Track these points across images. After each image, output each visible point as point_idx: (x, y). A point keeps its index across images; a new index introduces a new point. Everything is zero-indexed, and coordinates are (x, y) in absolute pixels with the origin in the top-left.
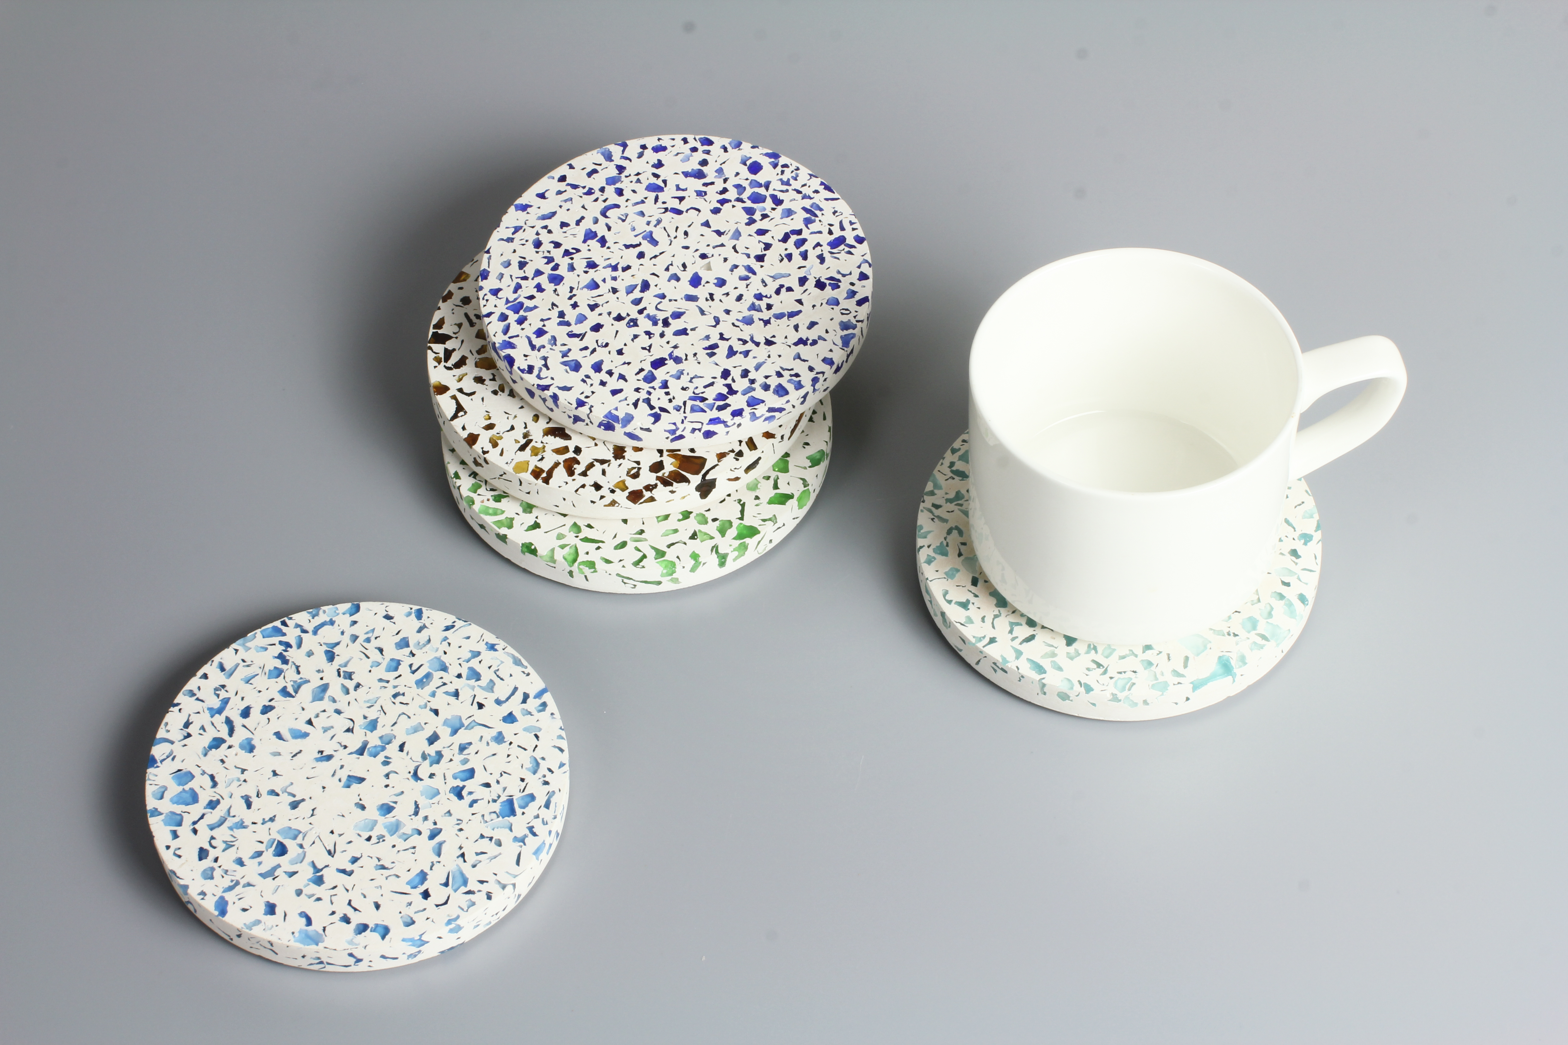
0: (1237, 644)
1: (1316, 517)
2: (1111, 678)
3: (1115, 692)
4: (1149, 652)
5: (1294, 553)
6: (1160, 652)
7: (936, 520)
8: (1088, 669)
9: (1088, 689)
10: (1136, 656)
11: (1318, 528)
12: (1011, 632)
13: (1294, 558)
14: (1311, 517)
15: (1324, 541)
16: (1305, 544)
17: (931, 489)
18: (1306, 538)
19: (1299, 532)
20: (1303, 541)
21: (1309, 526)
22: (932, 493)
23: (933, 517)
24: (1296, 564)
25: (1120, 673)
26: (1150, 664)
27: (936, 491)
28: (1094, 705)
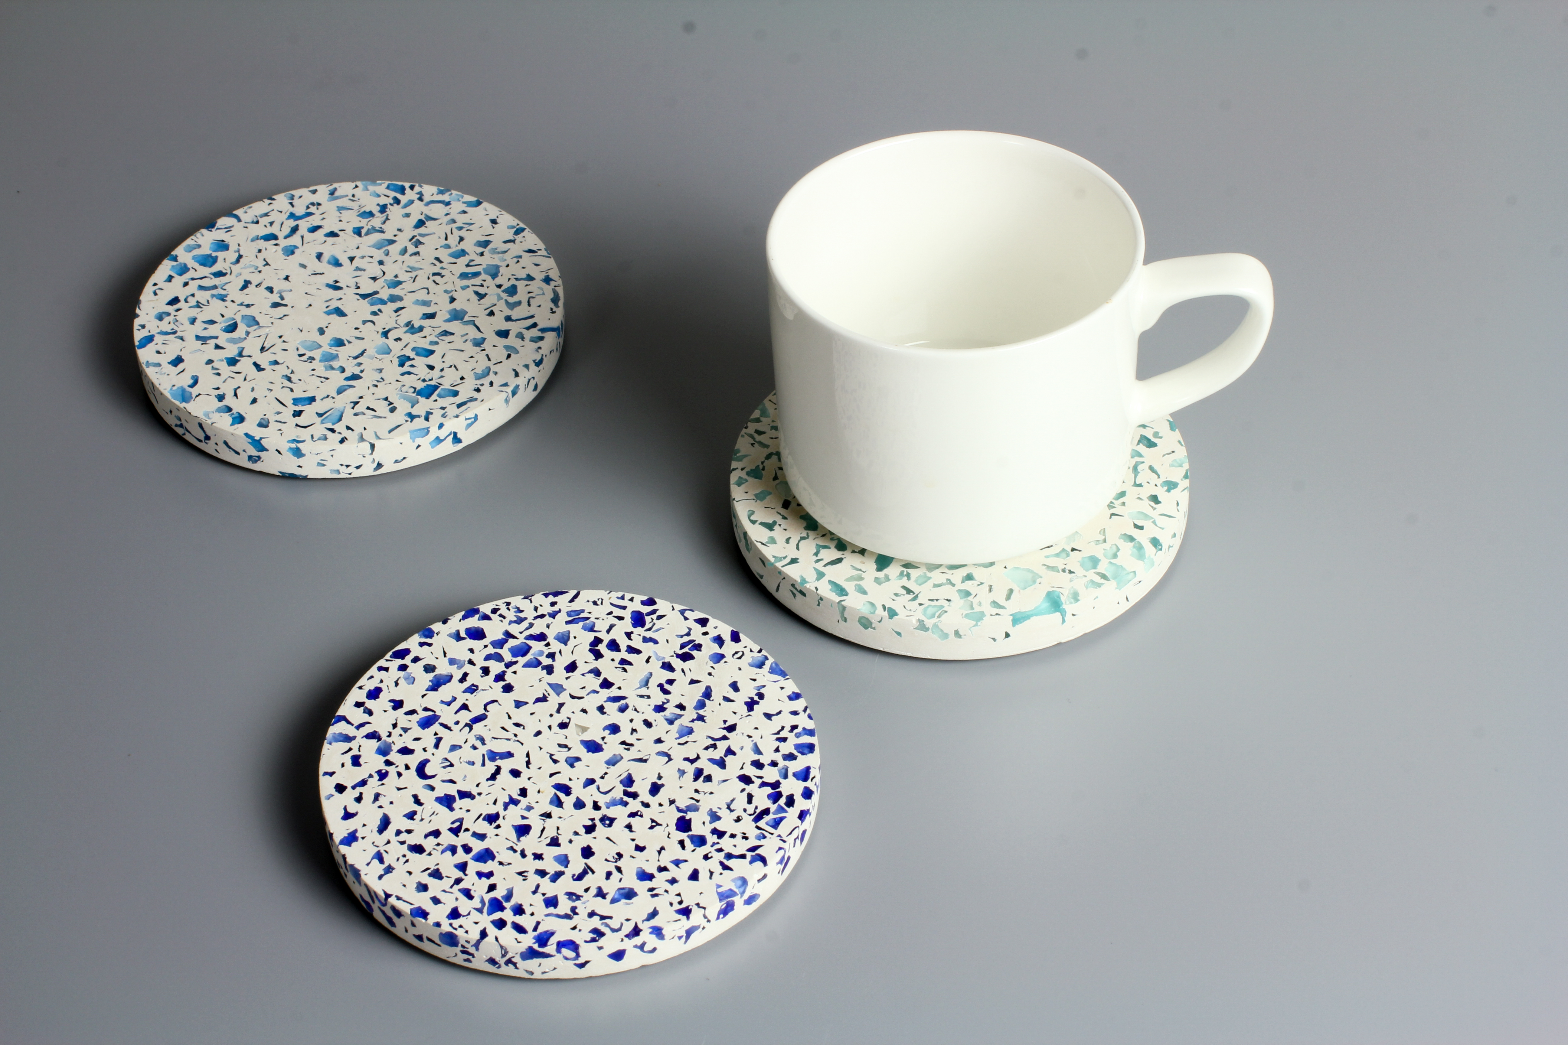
0: (1071, 581)
1: (1186, 466)
2: (920, 604)
3: (922, 618)
4: (970, 582)
5: (1155, 499)
6: (982, 583)
7: (756, 445)
8: (896, 595)
9: (892, 613)
10: (953, 585)
11: (1186, 477)
12: (816, 554)
13: (1152, 504)
14: (1181, 466)
15: (1191, 489)
16: (1168, 491)
17: (758, 416)
18: (1171, 486)
19: (1163, 479)
20: (1166, 488)
21: (1177, 475)
22: (758, 420)
23: (754, 442)
24: (1154, 509)
25: (932, 600)
26: (968, 594)
27: (762, 419)
28: (899, 634)
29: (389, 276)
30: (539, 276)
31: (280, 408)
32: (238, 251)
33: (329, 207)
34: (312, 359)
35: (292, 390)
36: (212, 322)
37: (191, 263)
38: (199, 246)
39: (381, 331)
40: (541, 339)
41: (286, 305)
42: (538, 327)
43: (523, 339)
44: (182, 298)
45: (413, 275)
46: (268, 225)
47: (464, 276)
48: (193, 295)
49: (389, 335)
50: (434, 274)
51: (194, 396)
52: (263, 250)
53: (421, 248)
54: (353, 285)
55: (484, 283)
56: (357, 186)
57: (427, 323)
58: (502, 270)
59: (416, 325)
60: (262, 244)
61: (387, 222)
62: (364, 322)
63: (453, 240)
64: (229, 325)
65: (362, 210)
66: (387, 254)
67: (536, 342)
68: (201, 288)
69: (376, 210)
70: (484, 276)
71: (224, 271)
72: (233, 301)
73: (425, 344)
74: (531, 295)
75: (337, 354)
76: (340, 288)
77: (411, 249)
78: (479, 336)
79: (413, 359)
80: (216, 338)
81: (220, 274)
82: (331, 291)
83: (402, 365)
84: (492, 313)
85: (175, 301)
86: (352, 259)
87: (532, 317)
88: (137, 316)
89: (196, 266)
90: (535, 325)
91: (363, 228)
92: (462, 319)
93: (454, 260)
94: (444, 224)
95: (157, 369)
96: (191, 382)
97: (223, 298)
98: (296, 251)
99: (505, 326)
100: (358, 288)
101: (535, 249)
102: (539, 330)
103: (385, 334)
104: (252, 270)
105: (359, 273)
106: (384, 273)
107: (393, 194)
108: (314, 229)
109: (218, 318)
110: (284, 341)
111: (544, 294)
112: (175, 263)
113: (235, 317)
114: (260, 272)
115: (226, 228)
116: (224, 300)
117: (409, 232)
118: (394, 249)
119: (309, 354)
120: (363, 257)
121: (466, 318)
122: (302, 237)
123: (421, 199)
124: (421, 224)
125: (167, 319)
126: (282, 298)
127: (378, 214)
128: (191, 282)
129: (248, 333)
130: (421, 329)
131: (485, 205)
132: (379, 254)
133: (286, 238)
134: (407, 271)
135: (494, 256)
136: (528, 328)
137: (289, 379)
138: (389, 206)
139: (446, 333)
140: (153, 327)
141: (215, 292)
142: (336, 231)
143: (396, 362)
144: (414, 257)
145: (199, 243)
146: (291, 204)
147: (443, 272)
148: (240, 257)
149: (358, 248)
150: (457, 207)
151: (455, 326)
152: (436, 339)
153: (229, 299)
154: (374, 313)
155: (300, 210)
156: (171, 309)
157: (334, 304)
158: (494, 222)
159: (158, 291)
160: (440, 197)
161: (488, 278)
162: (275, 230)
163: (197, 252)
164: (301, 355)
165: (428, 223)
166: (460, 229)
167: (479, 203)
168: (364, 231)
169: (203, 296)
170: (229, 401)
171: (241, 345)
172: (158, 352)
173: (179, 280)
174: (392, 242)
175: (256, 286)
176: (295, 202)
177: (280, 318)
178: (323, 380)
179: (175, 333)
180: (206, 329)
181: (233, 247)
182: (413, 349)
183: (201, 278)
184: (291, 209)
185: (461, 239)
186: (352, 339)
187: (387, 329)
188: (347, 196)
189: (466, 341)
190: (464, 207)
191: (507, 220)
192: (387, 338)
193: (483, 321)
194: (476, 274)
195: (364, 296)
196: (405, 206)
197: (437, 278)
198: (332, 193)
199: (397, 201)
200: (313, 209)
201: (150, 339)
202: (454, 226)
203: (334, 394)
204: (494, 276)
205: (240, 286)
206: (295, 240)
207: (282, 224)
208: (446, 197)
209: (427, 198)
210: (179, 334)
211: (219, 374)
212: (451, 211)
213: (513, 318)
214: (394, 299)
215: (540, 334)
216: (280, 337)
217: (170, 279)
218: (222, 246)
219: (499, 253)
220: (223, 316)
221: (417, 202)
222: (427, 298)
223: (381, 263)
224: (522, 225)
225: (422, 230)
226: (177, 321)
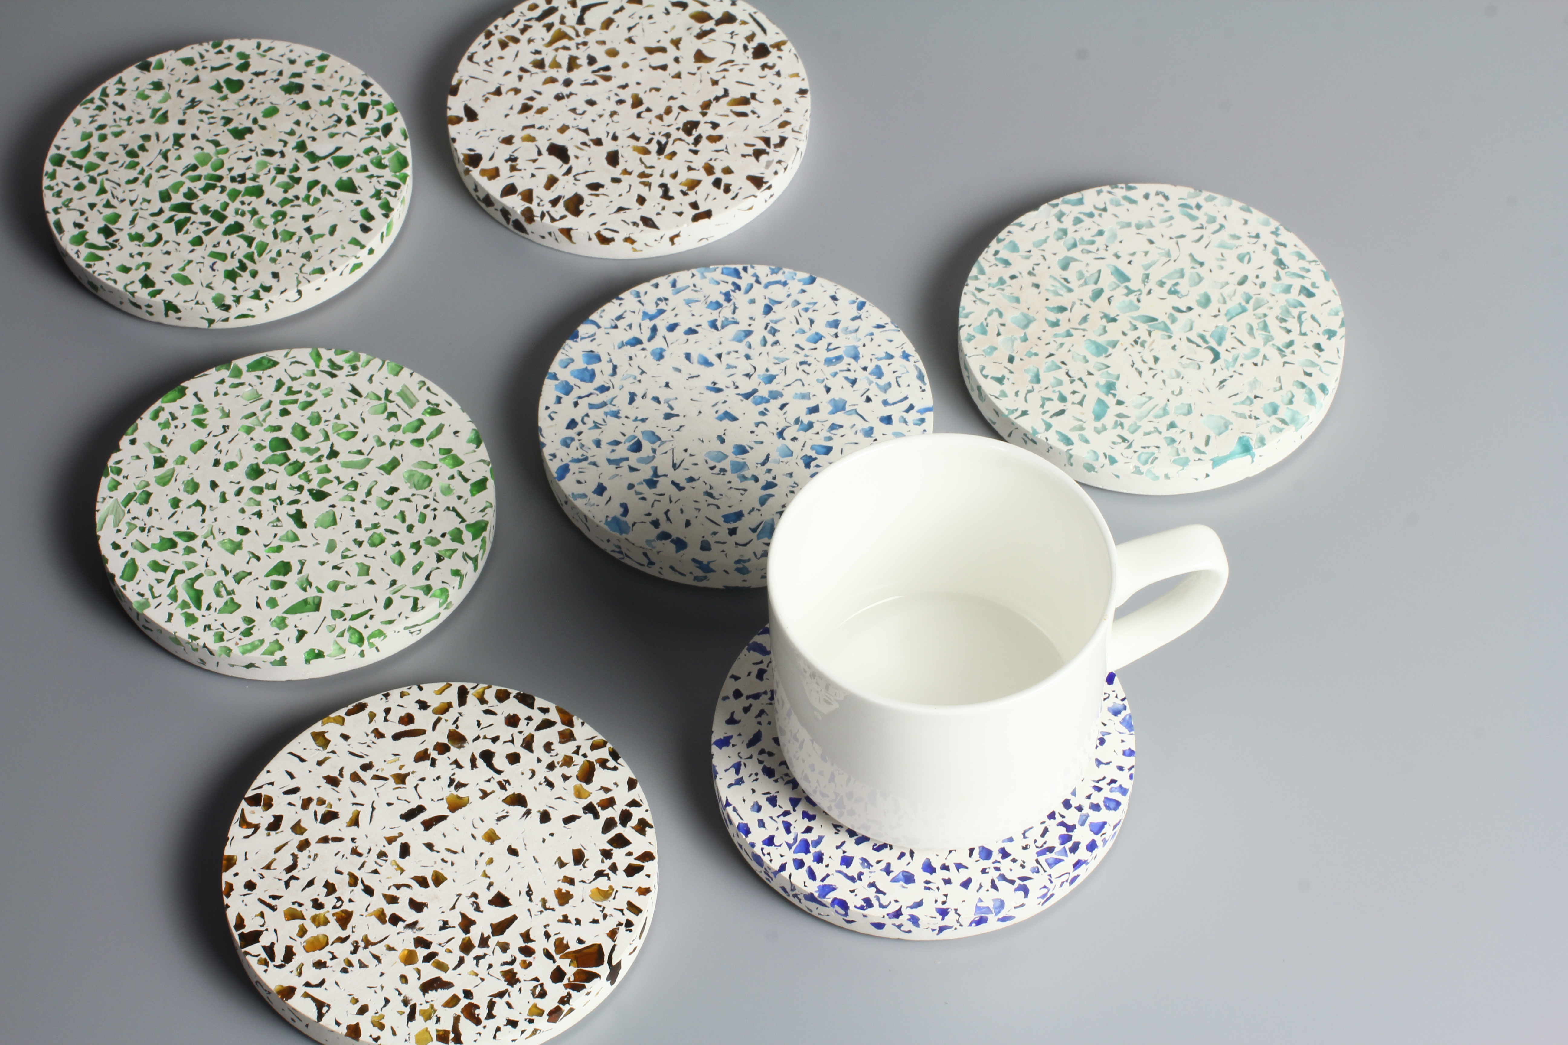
0: (1257, 426)
1: (1342, 315)
2: (1135, 452)
3: (1138, 464)
4: (1174, 430)
5: (1318, 347)
6: (1184, 431)
8: (1113, 443)
9: (1113, 461)
10: (1160, 433)
11: (1342, 324)
13: (1317, 351)
14: (1337, 314)
15: (1348, 336)
16: (1329, 338)
18: (1331, 334)
19: (1323, 328)
20: (1327, 336)
21: (1334, 323)
24: (1320, 356)
25: (1144, 448)
26: (1173, 441)
28: (1118, 477)
29: (761, 371)
30: (897, 353)
31: (715, 528)
32: (611, 361)
33: (676, 300)
34: (723, 471)
35: (718, 507)
36: (617, 443)
37: (573, 381)
38: (572, 360)
39: (775, 432)
40: (923, 420)
41: (678, 415)
42: (916, 409)
43: (906, 422)
44: (578, 420)
45: (782, 366)
46: (628, 328)
47: (829, 362)
48: (587, 415)
49: (785, 434)
50: (802, 363)
51: (630, 525)
52: (634, 357)
53: (778, 336)
54: (731, 385)
55: (850, 367)
56: (694, 275)
57: (813, 417)
58: (861, 350)
59: (806, 422)
60: (629, 350)
61: (737, 311)
62: (757, 425)
63: (804, 324)
64: (634, 444)
65: (709, 301)
66: (750, 347)
67: (919, 425)
68: (591, 406)
69: (721, 299)
70: (847, 360)
71: (607, 385)
72: (627, 417)
73: (820, 441)
74: (896, 375)
75: (745, 463)
76: (719, 390)
77: (770, 339)
78: (866, 426)
79: (816, 459)
80: (627, 459)
81: (603, 389)
82: (713, 394)
83: (808, 466)
84: (868, 400)
85: (572, 424)
86: (719, 356)
87: (906, 398)
88: (544, 445)
89: (578, 382)
90: (911, 407)
91: (716, 320)
92: (843, 409)
93: (814, 346)
94: (790, 307)
95: (585, 501)
96: (621, 510)
97: (616, 415)
98: (664, 353)
99: (886, 411)
100: (737, 387)
101: (882, 323)
102: (918, 412)
103: (781, 434)
104: (632, 380)
105: (732, 371)
106: (755, 368)
107: (731, 279)
108: (672, 328)
109: (621, 438)
110: (691, 455)
111: (908, 372)
112: (556, 382)
113: (635, 434)
114: (640, 381)
115: (589, 337)
116: (619, 418)
117: (761, 321)
118: (755, 339)
119: (719, 466)
120: (729, 353)
121: (848, 408)
122: (665, 338)
123: (758, 282)
124: (768, 310)
125: (574, 445)
126: (672, 409)
127: (725, 304)
128: (580, 401)
129: (654, 451)
130: (811, 425)
131: (819, 280)
132: (742, 348)
133: (650, 340)
134: (776, 364)
135: (849, 336)
136: (907, 411)
137: (710, 495)
138: (732, 293)
139: (834, 427)
140: (564, 455)
141: (606, 409)
142: (694, 327)
143: (802, 464)
144: (775, 347)
145: (571, 356)
146: (640, 301)
147: (809, 360)
148: (615, 367)
149: (720, 343)
150: (795, 286)
151: (839, 418)
152: (829, 434)
153: (622, 414)
154: (762, 414)
155: (652, 310)
156: (571, 433)
157: (722, 408)
158: (834, 298)
159: (553, 415)
160: (775, 278)
161: (852, 361)
162: (635, 333)
163: (572, 367)
164: (712, 468)
165: (775, 308)
166: (806, 310)
167: (812, 280)
168: (719, 324)
169: (597, 415)
170: (664, 526)
171: (654, 464)
172: (579, 482)
173: (568, 400)
174: (748, 333)
175: (643, 397)
176: (643, 299)
177: (678, 430)
178: (743, 492)
179: (586, 459)
180: (613, 451)
181: (605, 358)
182: (812, 448)
183: (588, 396)
184: (643, 308)
185: (812, 322)
186: (753, 445)
187: (780, 429)
188: (688, 287)
189: (856, 432)
190: (801, 286)
191: (846, 295)
192: (784, 439)
193: (863, 408)
194: (839, 359)
195: (747, 396)
196: (747, 292)
197: (805, 367)
198: (674, 285)
199: (738, 287)
200: (662, 305)
201: (564, 470)
202: (800, 307)
203: (758, 506)
204: (856, 357)
205: (628, 400)
206: (658, 343)
207: (640, 326)
208: (780, 277)
209: (764, 280)
210: (591, 460)
211: (644, 499)
212: (791, 291)
213: (890, 401)
214: (775, 395)
215: (919, 416)
216: (686, 450)
217: (559, 400)
218: (593, 357)
219: (851, 332)
220: (624, 435)
221: (756, 285)
222: (805, 390)
223: (748, 357)
224: (861, 299)
225: (772, 316)
226: (583, 446)
